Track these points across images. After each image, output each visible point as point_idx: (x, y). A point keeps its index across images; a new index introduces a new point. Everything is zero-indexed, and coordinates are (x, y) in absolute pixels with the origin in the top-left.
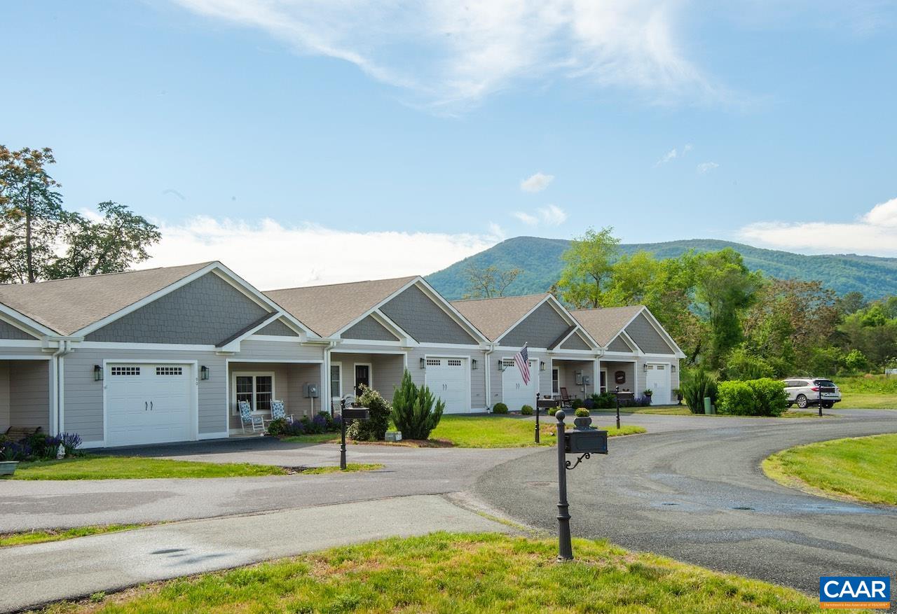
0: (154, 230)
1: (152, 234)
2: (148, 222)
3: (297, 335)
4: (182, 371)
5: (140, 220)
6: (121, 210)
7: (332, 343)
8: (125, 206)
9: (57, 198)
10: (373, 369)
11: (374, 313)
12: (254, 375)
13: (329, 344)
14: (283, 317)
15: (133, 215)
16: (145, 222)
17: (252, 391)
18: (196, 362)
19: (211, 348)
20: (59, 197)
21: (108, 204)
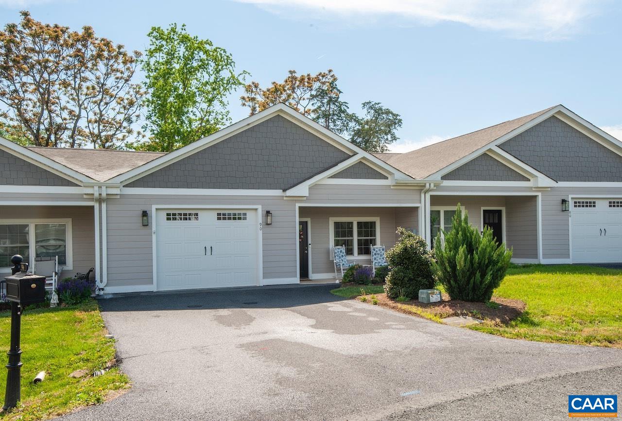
0: (398, 118)
1: (397, 121)
2: (394, 113)
3: (386, 178)
4: (248, 216)
5: (388, 112)
6: (377, 106)
7: (428, 185)
8: (379, 103)
9: (345, 106)
10: (507, 213)
11: (490, 150)
12: (355, 220)
13: (425, 186)
14: (364, 158)
15: (383, 108)
16: (392, 113)
17: (352, 235)
18: (259, 207)
19: (278, 193)
20: (347, 105)
21: (368, 103)
